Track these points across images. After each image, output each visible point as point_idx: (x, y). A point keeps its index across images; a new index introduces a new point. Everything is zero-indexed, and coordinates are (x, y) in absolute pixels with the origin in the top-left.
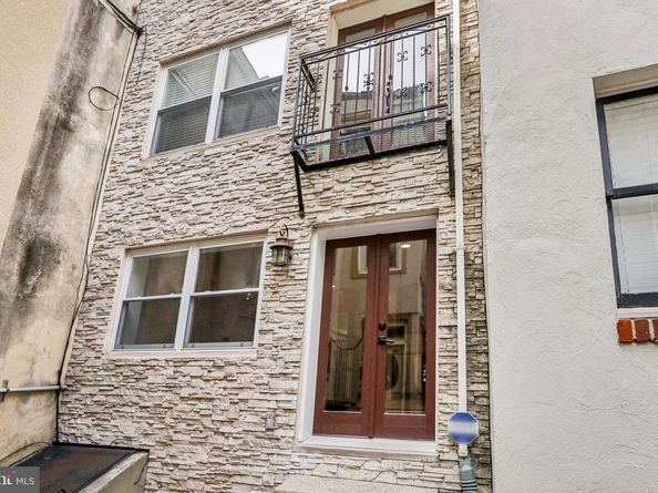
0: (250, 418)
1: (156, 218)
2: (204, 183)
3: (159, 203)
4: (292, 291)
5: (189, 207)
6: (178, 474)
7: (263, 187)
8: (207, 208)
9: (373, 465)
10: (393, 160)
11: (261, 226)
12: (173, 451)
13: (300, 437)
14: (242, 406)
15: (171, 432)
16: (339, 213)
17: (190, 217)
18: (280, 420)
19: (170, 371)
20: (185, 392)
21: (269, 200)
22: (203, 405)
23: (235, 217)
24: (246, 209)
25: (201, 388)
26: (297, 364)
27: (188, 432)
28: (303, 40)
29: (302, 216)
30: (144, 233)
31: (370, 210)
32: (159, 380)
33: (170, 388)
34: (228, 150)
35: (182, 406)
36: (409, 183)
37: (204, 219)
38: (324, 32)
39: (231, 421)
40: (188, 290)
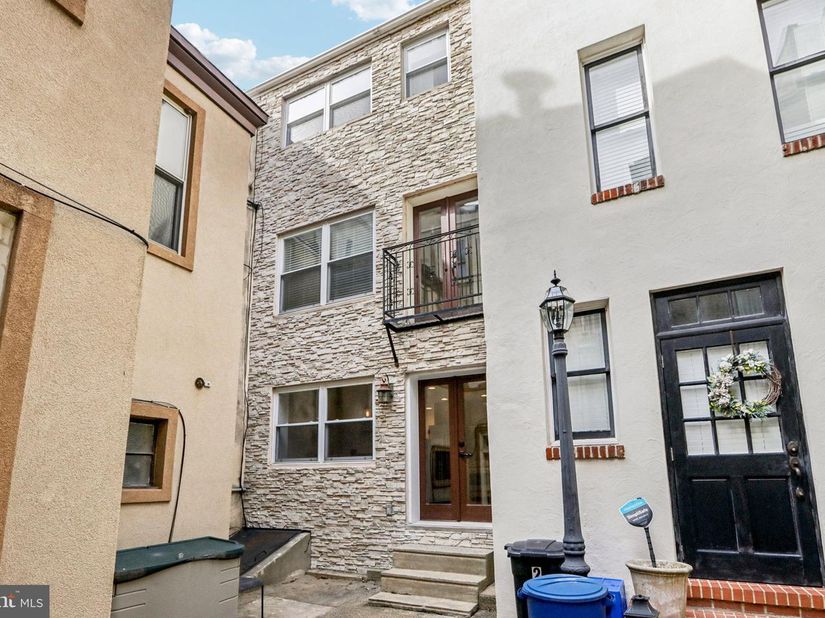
0: (376, 508)
1: (293, 365)
2: (324, 338)
3: (293, 353)
4: (395, 421)
5: (315, 357)
6: (332, 546)
7: (367, 343)
8: (329, 358)
9: (457, 536)
10: (457, 325)
11: (370, 373)
12: (327, 531)
13: (410, 520)
14: (370, 500)
15: (324, 518)
16: (422, 364)
17: (317, 364)
18: (396, 509)
19: (318, 477)
20: (330, 492)
21: (373, 353)
22: (343, 500)
23: (350, 366)
24: (357, 359)
25: (341, 489)
26: (403, 471)
27: (336, 518)
28: (385, 223)
29: (397, 366)
30: (285, 376)
31: (443, 362)
32: (310, 483)
33: (319, 489)
34: (338, 312)
35: (329, 501)
36: (468, 343)
37: (328, 366)
38: (399, 217)
39: (363, 510)
40: (323, 419)
